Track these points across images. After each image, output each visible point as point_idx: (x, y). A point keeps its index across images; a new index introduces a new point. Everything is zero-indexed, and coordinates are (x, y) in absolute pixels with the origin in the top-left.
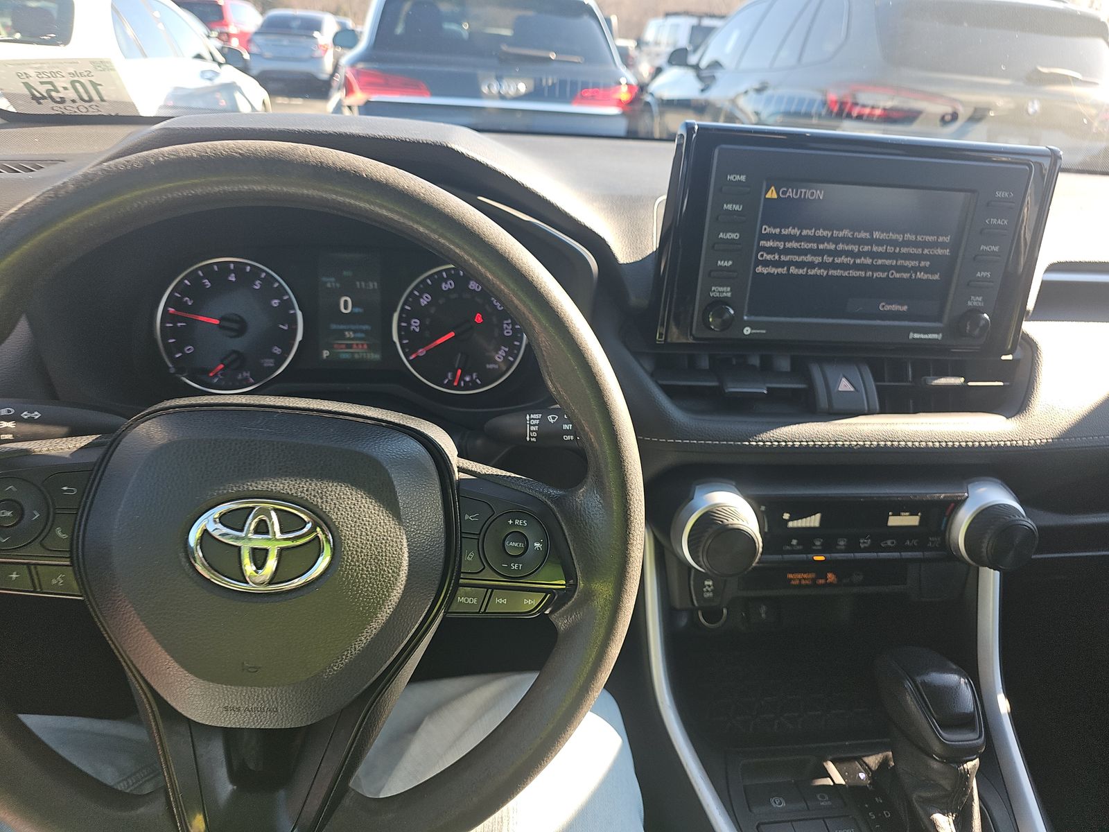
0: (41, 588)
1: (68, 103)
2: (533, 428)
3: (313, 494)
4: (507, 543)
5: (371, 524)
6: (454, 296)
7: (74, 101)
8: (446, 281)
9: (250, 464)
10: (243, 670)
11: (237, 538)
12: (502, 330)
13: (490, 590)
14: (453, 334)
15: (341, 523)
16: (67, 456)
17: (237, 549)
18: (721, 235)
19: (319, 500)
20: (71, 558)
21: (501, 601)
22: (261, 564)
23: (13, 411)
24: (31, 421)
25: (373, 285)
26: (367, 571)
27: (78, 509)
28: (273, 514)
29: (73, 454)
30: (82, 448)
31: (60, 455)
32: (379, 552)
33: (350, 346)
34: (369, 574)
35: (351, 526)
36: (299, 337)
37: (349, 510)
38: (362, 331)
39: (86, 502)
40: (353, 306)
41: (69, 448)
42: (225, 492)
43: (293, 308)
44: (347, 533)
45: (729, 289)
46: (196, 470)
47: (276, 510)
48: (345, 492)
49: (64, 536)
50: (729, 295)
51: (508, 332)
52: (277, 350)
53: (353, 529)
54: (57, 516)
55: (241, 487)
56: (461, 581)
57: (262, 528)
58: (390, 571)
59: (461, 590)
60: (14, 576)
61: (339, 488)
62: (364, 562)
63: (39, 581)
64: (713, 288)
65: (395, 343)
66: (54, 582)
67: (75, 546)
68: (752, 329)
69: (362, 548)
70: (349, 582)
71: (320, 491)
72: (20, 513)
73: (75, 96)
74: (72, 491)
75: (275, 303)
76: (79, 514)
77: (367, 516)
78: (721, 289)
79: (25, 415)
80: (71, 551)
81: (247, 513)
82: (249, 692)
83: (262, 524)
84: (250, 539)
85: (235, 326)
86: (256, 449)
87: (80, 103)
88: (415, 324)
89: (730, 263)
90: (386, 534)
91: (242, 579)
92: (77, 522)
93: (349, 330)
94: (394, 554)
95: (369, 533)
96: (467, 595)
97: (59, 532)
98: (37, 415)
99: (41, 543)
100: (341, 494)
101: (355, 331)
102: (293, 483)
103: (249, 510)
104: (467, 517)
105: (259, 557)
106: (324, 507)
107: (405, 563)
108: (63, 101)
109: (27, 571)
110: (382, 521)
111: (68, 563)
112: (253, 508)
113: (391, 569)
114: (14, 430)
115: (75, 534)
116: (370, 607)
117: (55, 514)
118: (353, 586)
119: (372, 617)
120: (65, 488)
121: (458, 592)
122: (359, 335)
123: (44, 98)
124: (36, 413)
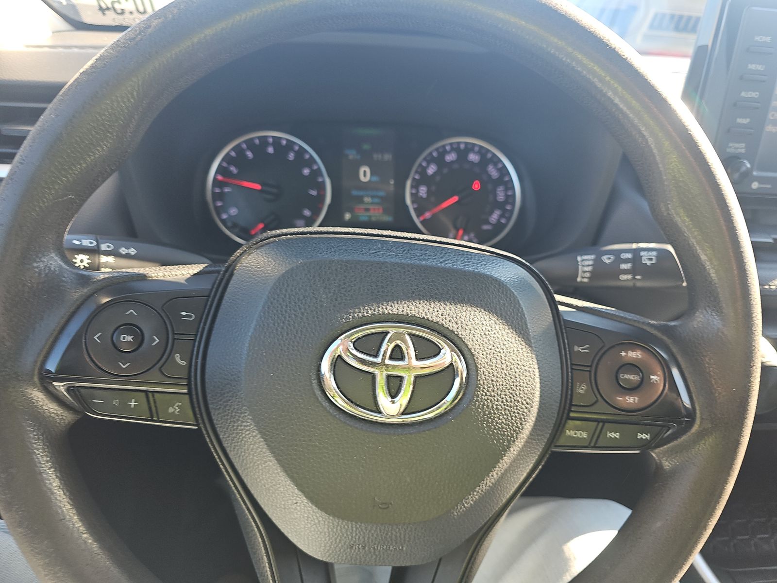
0: (158, 417)
1: (127, 15)
2: (586, 269)
3: (448, 319)
4: (621, 376)
5: (505, 351)
6: (456, 166)
7: (131, 13)
8: (449, 153)
9: (382, 287)
10: (374, 506)
11: (373, 364)
12: (495, 195)
13: (601, 424)
14: (456, 199)
15: (476, 350)
16: (183, 282)
17: (370, 377)
18: (743, 94)
19: (454, 325)
20: (189, 385)
21: (613, 435)
22: (395, 392)
23: (112, 247)
24: (128, 256)
25: (388, 157)
26: (503, 402)
27: (196, 335)
28: (408, 338)
29: (187, 280)
30: (195, 274)
31: (173, 280)
32: (513, 382)
33: (367, 210)
34: (504, 405)
35: (487, 353)
36: (328, 200)
37: (484, 336)
38: (377, 197)
39: (203, 329)
40: (372, 174)
41: (183, 275)
42: (360, 315)
43: (322, 175)
44: (483, 360)
45: (743, 145)
46: (330, 292)
47: (410, 335)
48: (479, 317)
49: (183, 363)
50: (743, 151)
51: (501, 197)
52: (307, 213)
53: (489, 356)
54: (176, 341)
55: (376, 310)
56: (572, 415)
57: (398, 354)
58: (524, 402)
59: (571, 423)
60: (133, 403)
61: (472, 313)
62: (499, 392)
63: (156, 410)
64: (731, 144)
65: (407, 207)
66: (171, 410)
67: (193, 374)
68: (760, 183)
69: (497, 377)
70: (485, 414)
71: (454, 316)
72: (140, 339)
73: (133, 8)
74: (190, 317)
75: (306, 171)
76: (198, 339)
77: (501, 343)
78: (737, 145)
79: (123, 251)
80: (189, 379)
81: (382, 337)
82: (378, 530)
83: (397, 349)
84: (387, 366)
85: (274, 190)
86: (388, 272)
87: (136, 15)
88: (423, 191)
89: (748, 120)
90: (519, 363)
91: (374, 408)
92: (196, 349)
93: (368, 196)
94: (527, 384)
95: (504, 362)
96: (577, 429)
97: (177, 357)
98: (132, 251)
99: (160, 369)
100: (475, 319)
101: (372, 197)
102: (428, 307)
103: (382, 335)
104: (576, 348)
105: (394, 386)
106: (460, 333)
107: (537, 394)
108: (123, 12)
109: (144, 400)
110: (515, 349)
111: (185, 391)
112: (387, 333)
113: (525, 400)
114: (114, 265)
115: (194, 360)
116: (504, 441)
117: (174, 339)
118: (488, 417)
119: (506, 451)
120: (184, 313)
121: (567, 426)
122: (376, 200)
123: (108, 9)
124: (133, 249)
